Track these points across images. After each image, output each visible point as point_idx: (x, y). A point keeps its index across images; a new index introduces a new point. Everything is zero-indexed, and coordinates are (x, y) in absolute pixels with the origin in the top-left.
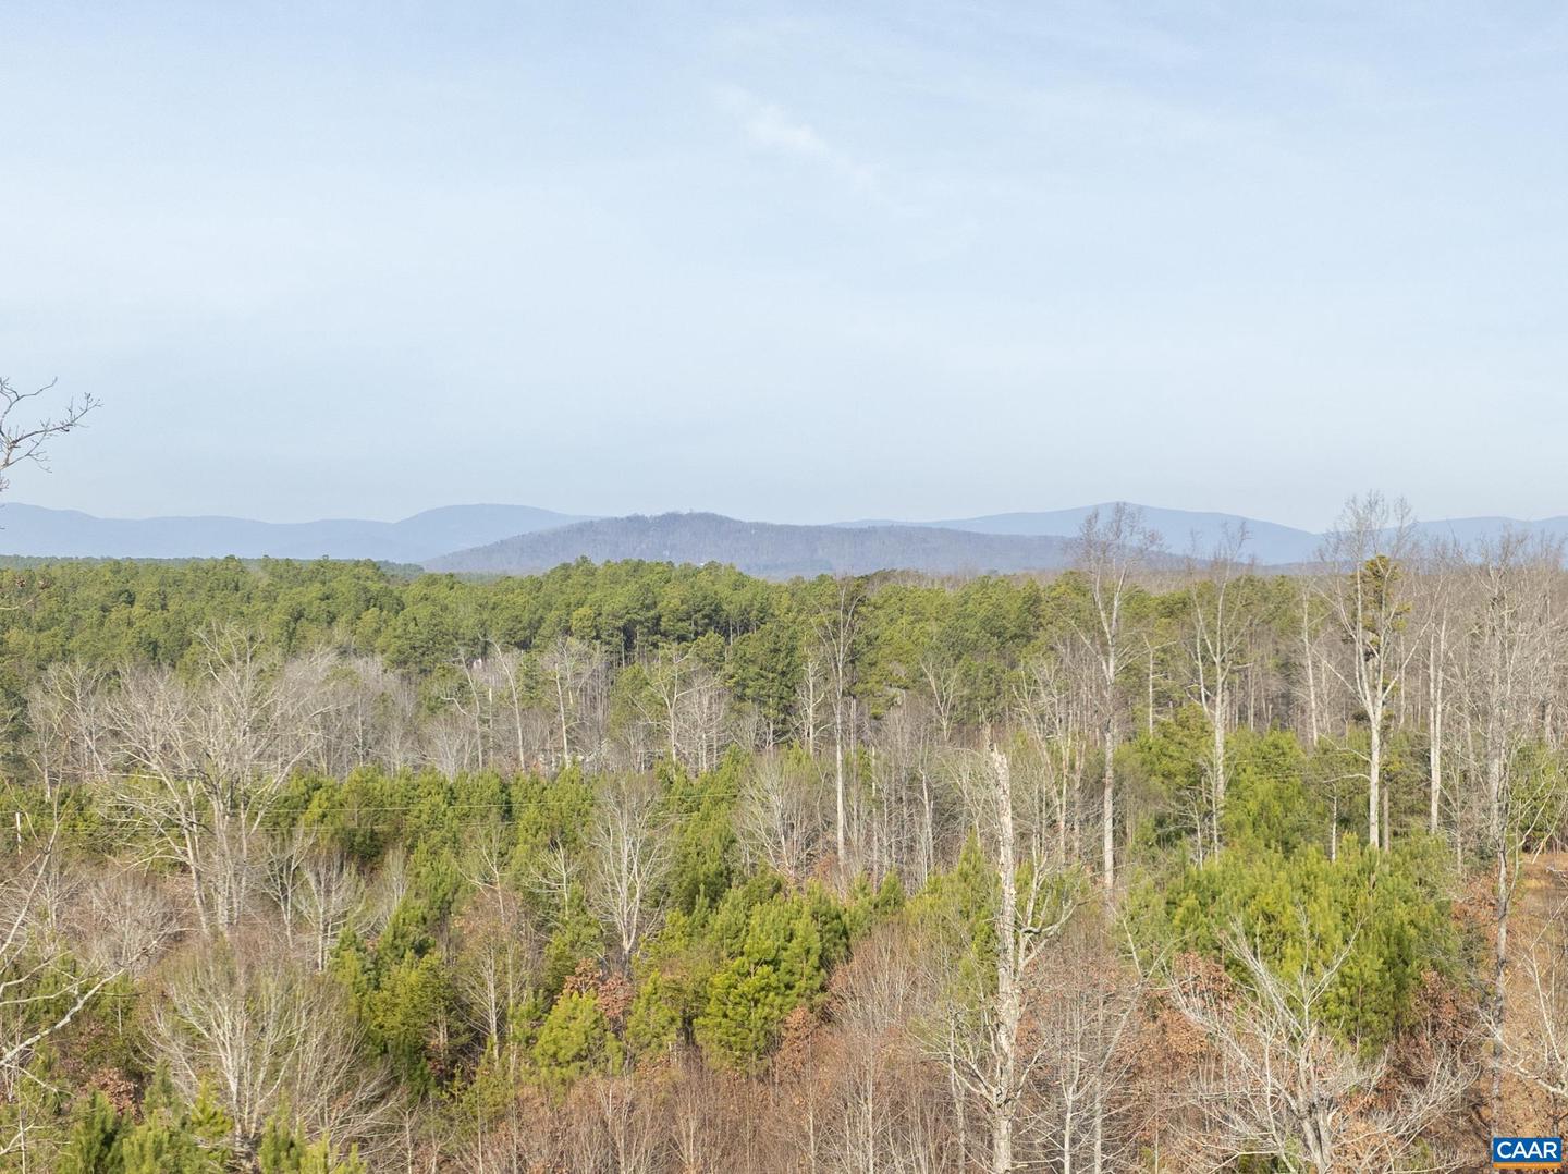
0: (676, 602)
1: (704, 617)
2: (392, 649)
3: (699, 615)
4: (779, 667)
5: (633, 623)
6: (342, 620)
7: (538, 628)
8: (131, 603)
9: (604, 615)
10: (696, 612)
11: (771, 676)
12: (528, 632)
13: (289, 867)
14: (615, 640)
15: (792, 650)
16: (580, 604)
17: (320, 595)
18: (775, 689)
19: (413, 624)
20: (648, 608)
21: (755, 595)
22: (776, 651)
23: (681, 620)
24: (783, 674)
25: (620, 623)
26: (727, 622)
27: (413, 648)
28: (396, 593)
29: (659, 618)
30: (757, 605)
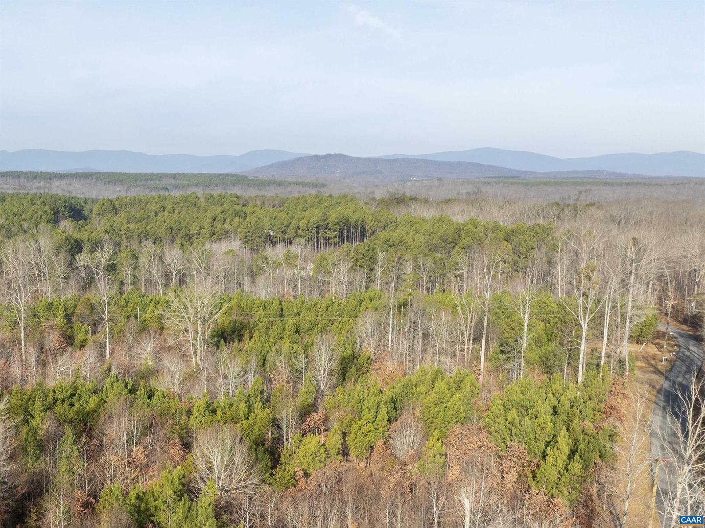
0: (334, 219)
1: (343, 223)
2: (243, 232)
3: (341, 223)
4: (369, 256)
5: (320, 225)
6: (228, 221)
7: (289, 226)
8: (164, 211)
9: (310, 222)
10: (340, 222)
11: (366, 259)
12: (285, 228)
13: (222, 359)
14: (313, 231)
15: (374, 249)
16: (303, 218)
17: (221, 211)
18: (367, 263)
19: (249, 224)
20: (325, 220)
21: (360, 216)
22: (369, 250)
23: (335, 225)
24: (371, 258)
25: (316, 226)
26: (350, 225)
27: (249, 232)
28: (244, 210)
29: (328, 224)
30: (361, 219)
